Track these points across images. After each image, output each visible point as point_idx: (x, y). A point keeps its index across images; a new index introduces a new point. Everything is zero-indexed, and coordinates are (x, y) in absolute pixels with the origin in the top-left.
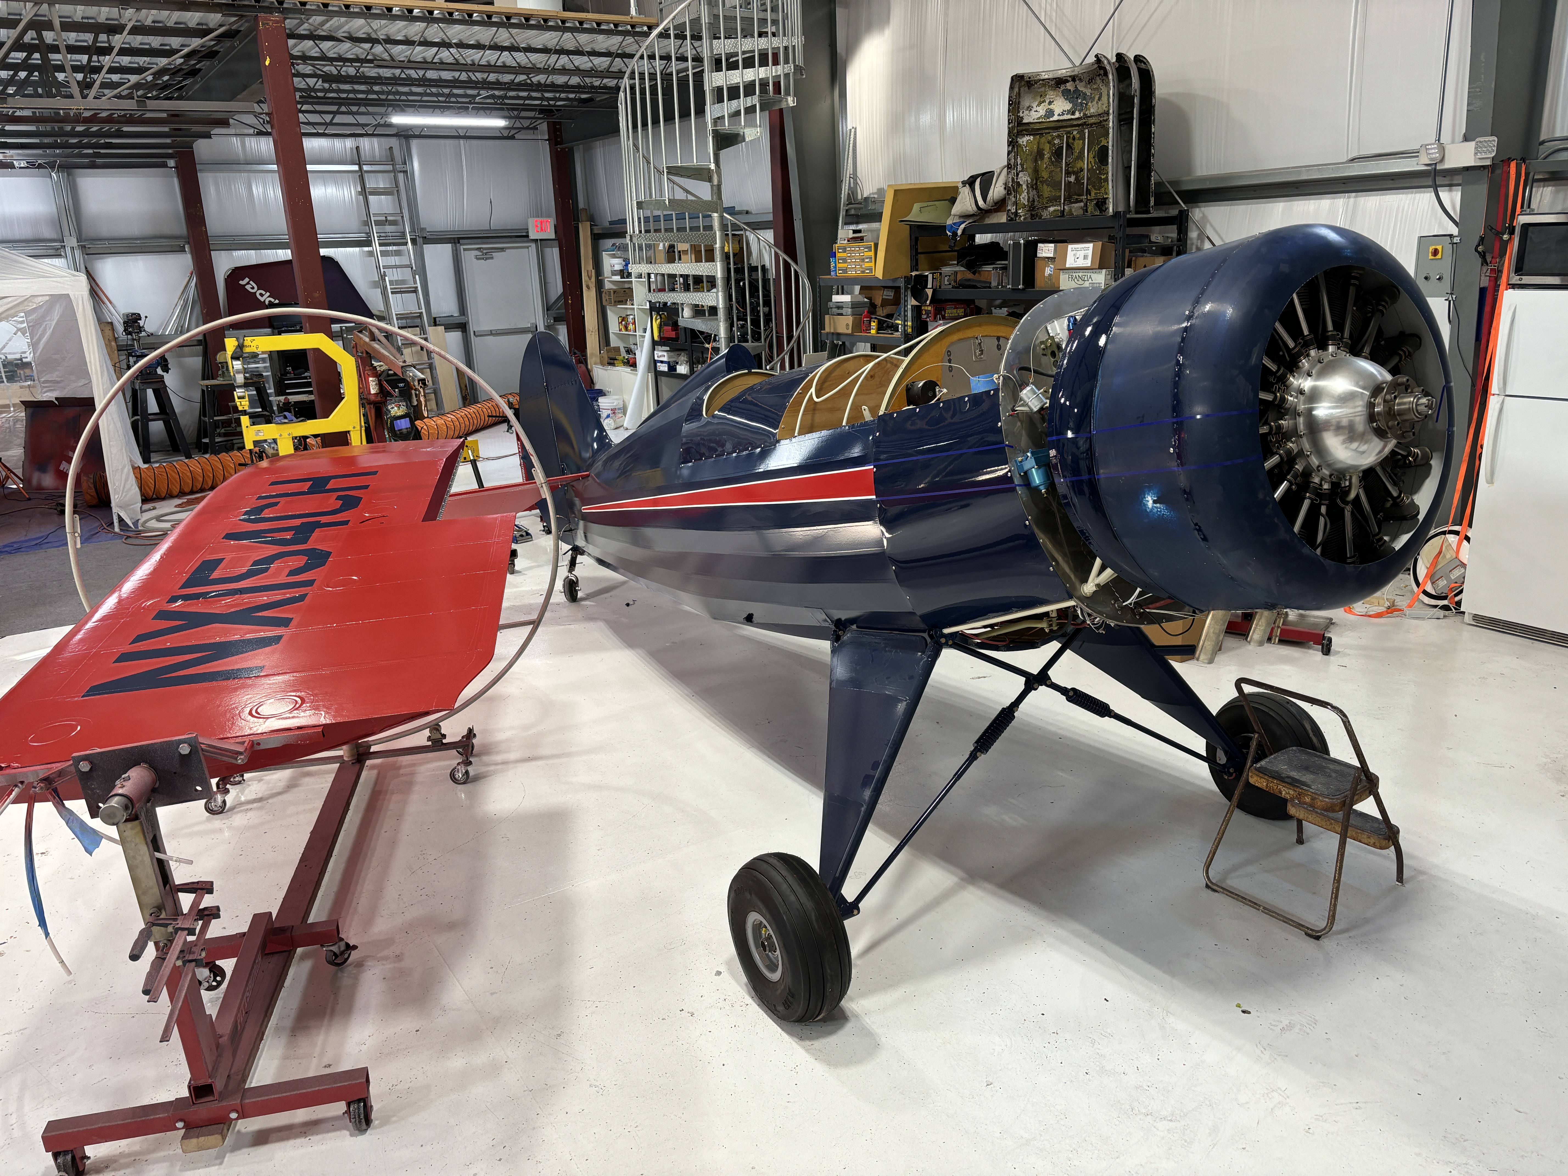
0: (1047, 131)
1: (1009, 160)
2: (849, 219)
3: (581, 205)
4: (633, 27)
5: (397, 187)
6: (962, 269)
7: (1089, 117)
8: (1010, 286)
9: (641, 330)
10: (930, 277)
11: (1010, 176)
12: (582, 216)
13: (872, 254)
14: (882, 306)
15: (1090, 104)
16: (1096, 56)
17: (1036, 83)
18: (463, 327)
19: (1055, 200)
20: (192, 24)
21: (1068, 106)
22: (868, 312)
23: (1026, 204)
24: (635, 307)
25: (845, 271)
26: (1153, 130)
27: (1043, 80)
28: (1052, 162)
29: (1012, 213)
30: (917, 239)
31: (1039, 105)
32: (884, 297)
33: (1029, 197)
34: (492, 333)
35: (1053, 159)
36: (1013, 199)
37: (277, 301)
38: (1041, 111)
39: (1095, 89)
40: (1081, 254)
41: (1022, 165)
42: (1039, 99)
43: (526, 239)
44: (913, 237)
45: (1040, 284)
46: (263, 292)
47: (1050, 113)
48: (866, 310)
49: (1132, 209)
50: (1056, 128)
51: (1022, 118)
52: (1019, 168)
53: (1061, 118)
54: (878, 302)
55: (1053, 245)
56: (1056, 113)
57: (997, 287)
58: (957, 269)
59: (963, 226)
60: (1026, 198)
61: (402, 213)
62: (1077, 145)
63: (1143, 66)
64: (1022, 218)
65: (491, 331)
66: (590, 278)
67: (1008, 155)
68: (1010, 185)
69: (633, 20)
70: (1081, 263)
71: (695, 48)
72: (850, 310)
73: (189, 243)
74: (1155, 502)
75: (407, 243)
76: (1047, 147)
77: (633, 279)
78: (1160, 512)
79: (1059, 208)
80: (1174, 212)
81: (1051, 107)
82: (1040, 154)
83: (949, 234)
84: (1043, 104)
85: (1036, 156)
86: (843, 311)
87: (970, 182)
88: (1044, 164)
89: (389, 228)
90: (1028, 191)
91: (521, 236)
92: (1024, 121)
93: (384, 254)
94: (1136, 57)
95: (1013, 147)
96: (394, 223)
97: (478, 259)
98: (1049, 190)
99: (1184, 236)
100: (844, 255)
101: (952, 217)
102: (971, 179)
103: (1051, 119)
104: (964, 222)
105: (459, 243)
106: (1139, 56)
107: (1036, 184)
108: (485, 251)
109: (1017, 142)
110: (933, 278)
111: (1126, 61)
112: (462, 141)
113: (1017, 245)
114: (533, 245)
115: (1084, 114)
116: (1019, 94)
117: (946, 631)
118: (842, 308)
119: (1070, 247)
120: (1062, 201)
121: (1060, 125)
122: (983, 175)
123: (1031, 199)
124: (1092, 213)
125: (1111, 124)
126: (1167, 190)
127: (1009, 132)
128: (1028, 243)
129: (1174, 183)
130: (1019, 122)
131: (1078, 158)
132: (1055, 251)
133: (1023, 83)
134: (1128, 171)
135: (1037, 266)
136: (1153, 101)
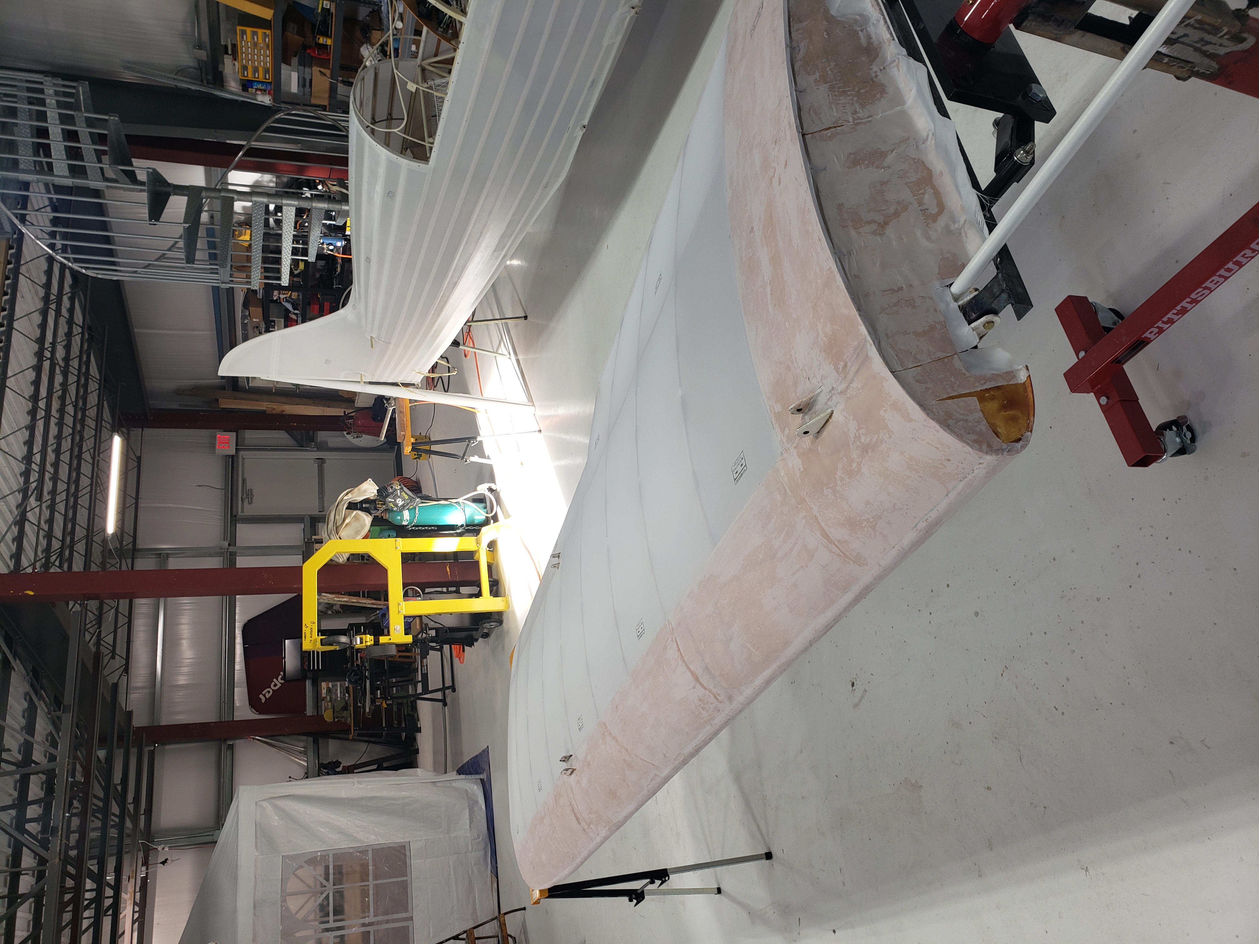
13: (249, 30)
22: (309, 50)
25: (266, 71)
32: (295, 33)
43: (235, 458)
46: (273, 683)
48: (307, 53)
54: (300, 39)
72: (306, 72)
91: (232, 461)
97: (252, 501)
108: (245, 496)
112: (141, 505)
114: (241, 453)
118: (304, 79)
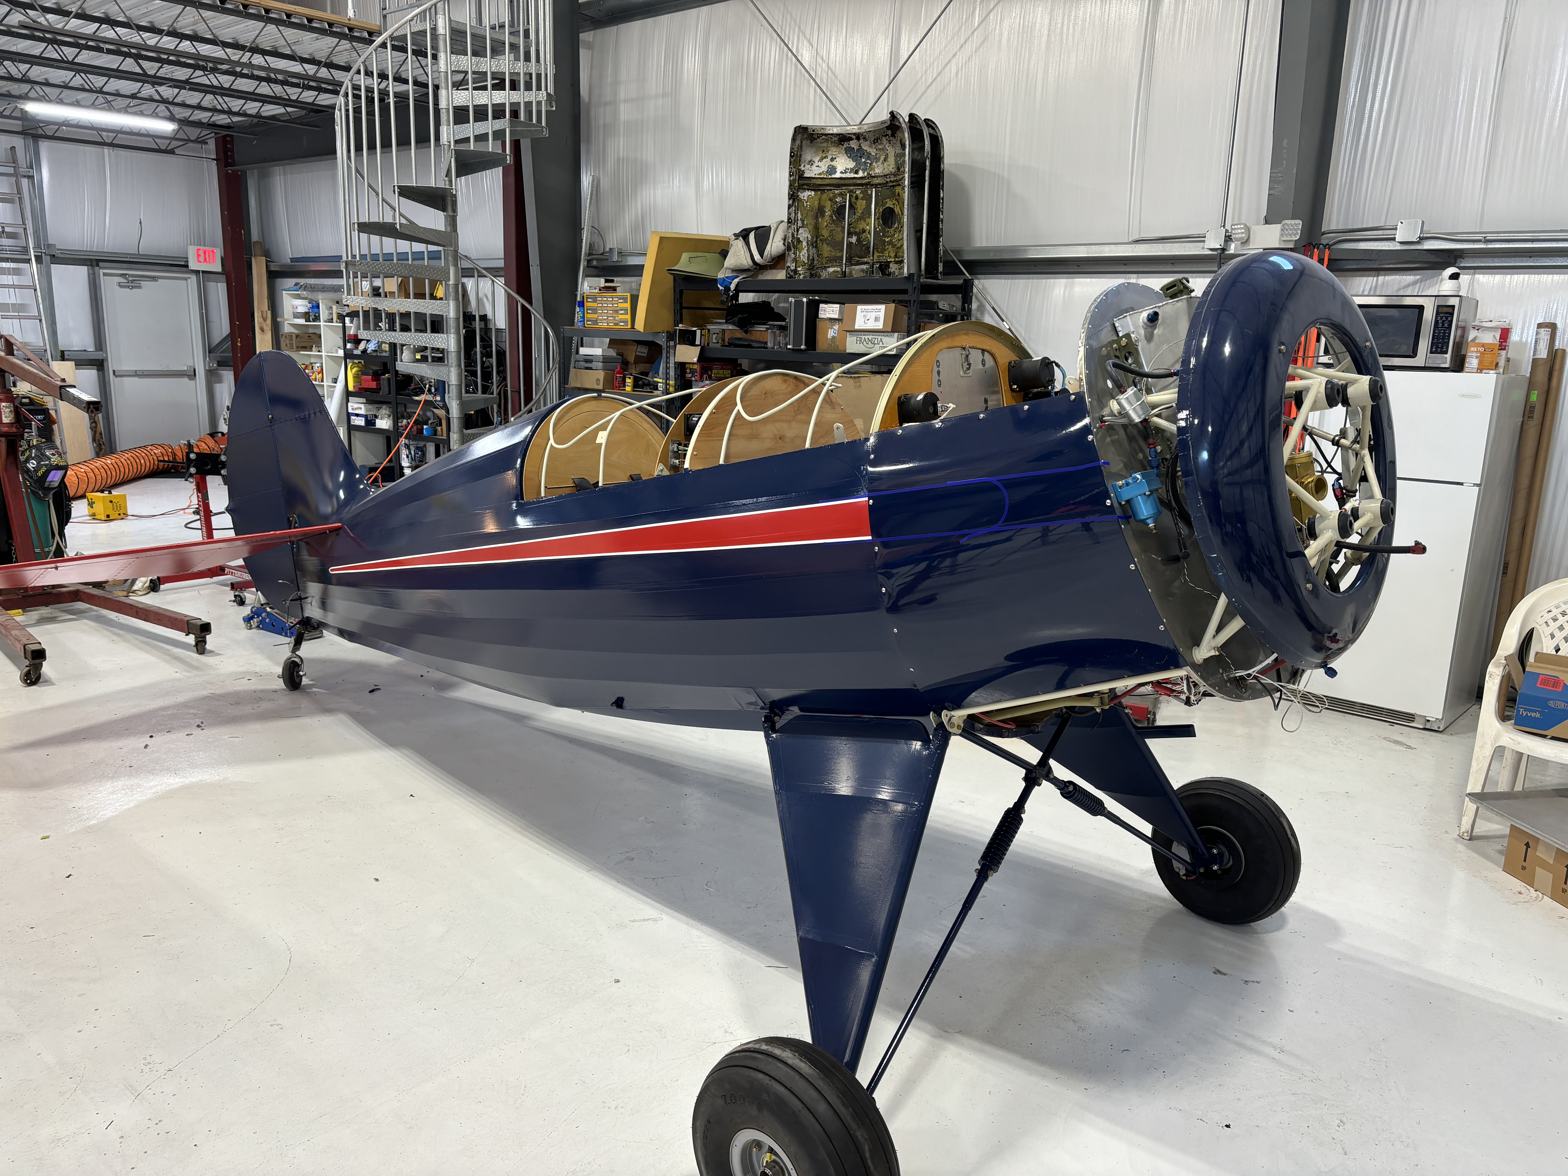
0: (828, 188)
1: (789, 214)
3: (255, 236)
4: (351, 30)
5: (19, 193)
6: (730, 327)
7: (874, 177)
8: (791, 346)
9: (330, 380)
10: (698, 332)
11: (790, 231)
12: (256, 250)
13: (628, 305)
14: (636, 362)
15: (874, 164)
16: (892, 113)
17: (819, 137)
18: (100, 365)
19: (837, 260)
21: (851, 164)
22: (621, 368)
23: (806, 262)
24: (323, 354)
25: (595, 322)
26: (942, 195)
27: (826, 135)
28: (833, 221)
29: (792, 271)
30: (681, 292)
31: (821, 160)
32: (637, 353)
33: (809, 255)
34: (137, 374)
35: (834, 218)
36: (793, 256)
38: (823, 167)
39: (880, 149)
40: (872, 315)
41: (803, 221)
42: (821, 154)
43: (184, 269)
44: (677, 290)
45: (822, 345)
47: (832, 170)
48: (619, 365)
49: (923, 273)
50: (838, 186)
51: (804, 172)
52: (800, 224)
53: (844, 176)
54: (631, 359)
55: (838, 306)
56: (838, 171)
57: (774, 347)
58: (725, 327)
59: (736, 280)
60: (806, 255)
61: (24, 224)
62: (861, 205)
63: (932, 131)
64: (801, 277)
65: (136, 371)
66: (265, 320)
67: (789, 209)
68: (790, 241)
69: (351, 23)
70: (871, 325)
71: (423, 67)
72: (601, 364)
75: (30, 259)
76: (828, 205)
77: (322, 323)
79: (839, 269)
80: (959, 282)
81: (834, 163)
82: (821, 211)
83: (721, 288)
84: (824, 160)
85: (817, 213)
86: (593, 365)
87: (744, 234)
88: (824, 222)
90: (808, 248)
91: (180, 265)
92: (805, 175)
94: (925, 120)
95: (794, 201)
97: (121, 286)
98: (829, 249)
99: (968, 306)
100: (595, 305)
101: (723, 270)
102: (745, 232)
103: (833, 176)
104: (737, 277)
106: (928, 120)
107: (816, 242)
108: (131, 279)
109: (798, 196)
110: (701, 335)
111: (918, 123)
112: (106, 150)
114: (194, 278)
115: (868, 174)
116: (801, 147)
118: (591, 361)
119: (860, 307)
120: (844, 262)
121: (842, 183)
122: (757, 229)
123: (811, 258)
124: (878, 275)
125: (906, 183)
126: (950, 259)
127: (791, 186)
128: (810, 303)
129: (958, 252)
130: (801, 176)
131: (860, 219)
132: (841, 312)
133: (805, 136)
134: (919, 234)
135: (820, 326)
136: (942, 166)
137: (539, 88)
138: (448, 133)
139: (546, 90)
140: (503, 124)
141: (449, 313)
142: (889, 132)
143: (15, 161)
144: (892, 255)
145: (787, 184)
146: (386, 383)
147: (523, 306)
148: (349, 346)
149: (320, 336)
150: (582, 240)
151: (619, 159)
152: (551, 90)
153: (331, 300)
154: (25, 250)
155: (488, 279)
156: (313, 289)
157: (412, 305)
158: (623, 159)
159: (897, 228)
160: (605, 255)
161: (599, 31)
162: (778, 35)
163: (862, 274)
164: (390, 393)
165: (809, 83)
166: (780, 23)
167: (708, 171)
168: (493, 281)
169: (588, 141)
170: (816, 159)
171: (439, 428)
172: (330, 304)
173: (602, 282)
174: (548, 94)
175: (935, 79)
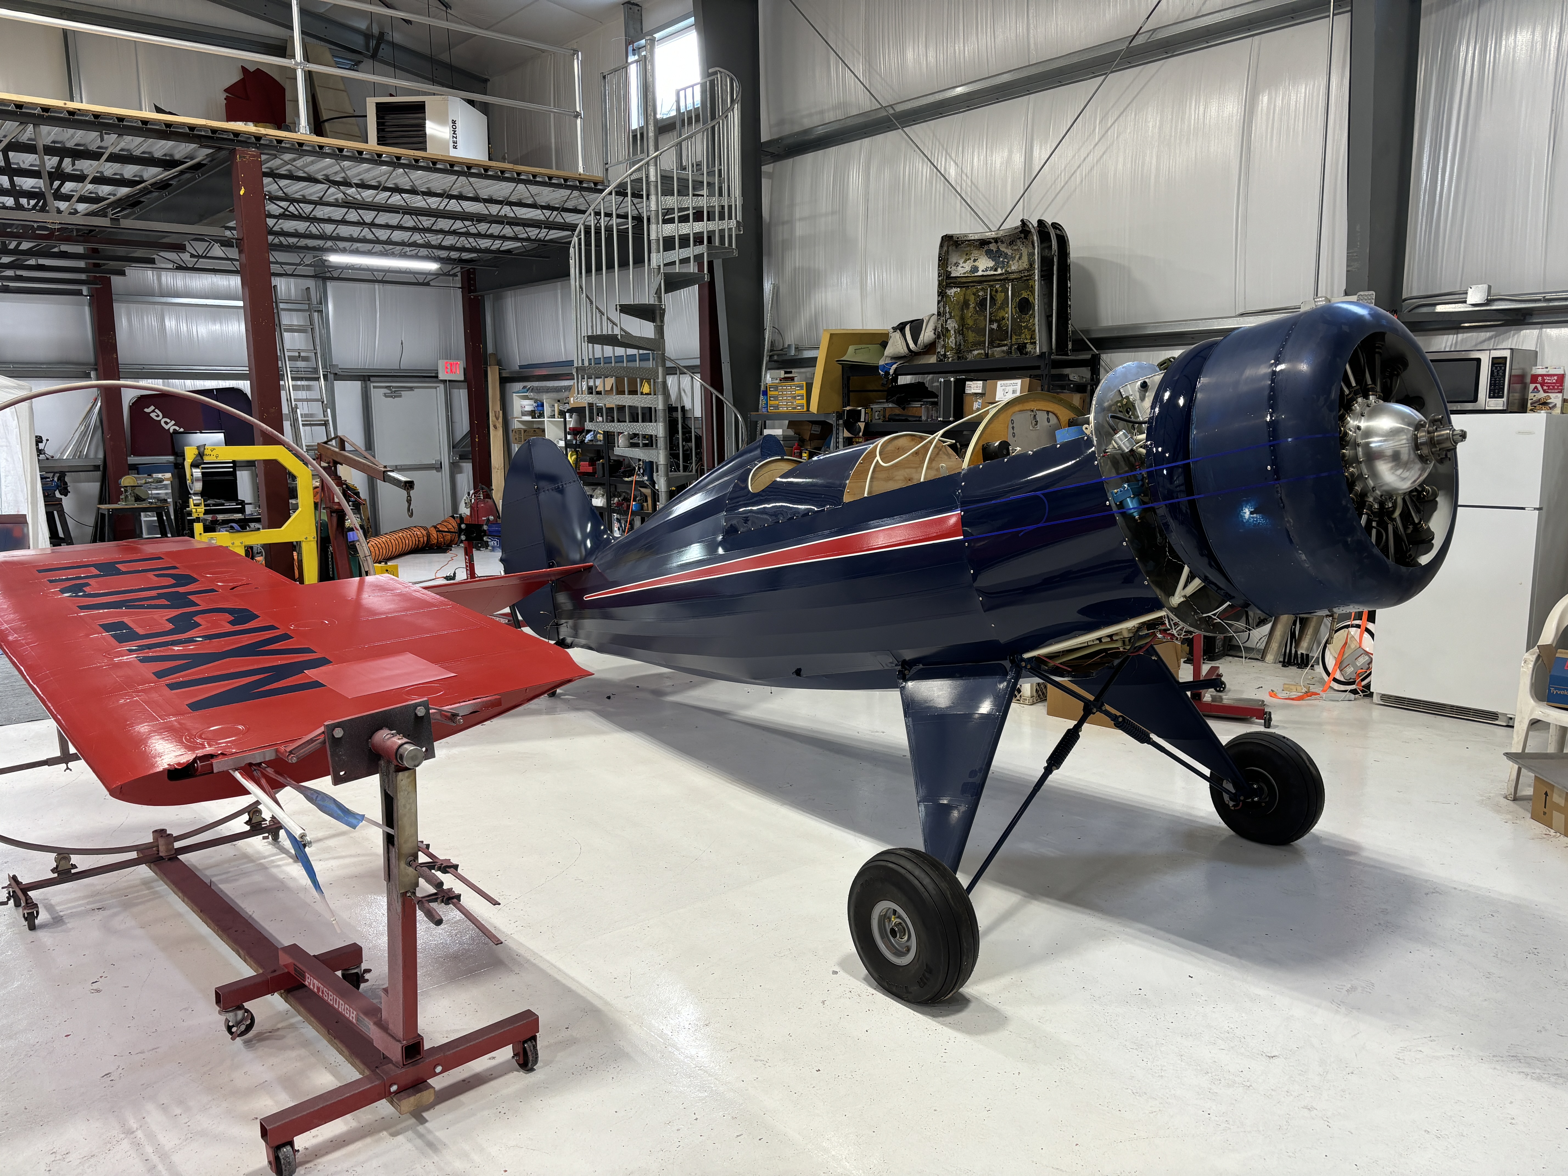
0: (971, 284)
1: (939, 308)
2: (773, 364)
3: (490, 349)
4: (581, 182)
5: (312, 324)
6: (891, 405)
7: (1010, 273)
8: (941, 419)
10: (863, 411)
11: (940, 322)
12: (491, 360)
13: (804, 392)
14: (810, 440)
15: (1010, 262)
16: (1022, 221)
17: (962, 243)
19: (980, 344)
20: (158, 154)
21: (991, 264)
22: (799, 444)
23: (954, 347)
25: (777, 407)
26: (1069, 285)
27: (969, 241)
28: (977, 312)
29: (942, 355)
30: (849, 378)
31: (965, 262)
32: (812, 432)
33: (956, 341)
34: (396, 468)
35: (977, 309)
36: (942, 343)
37: (182, 430)
38: (967, 267)
39: (1015, 250)
40: (1010, 389)
41: (950, 313)
42: (965, 257)
43: (435, 379)
44: (845, 376)
46: (168, 421)
47: (975, 269)
48: (796, 443)
49: (1054, 351)
50: (980, 282)
51: (950, 273)
52: (948, 316)
53: (985, 273)
54: (806, 437)
55: (981, 382)
56: (980, 269)
57: (927, 420)
58: (886, 405)
59: (895, 366)
60: (954, 342)
61: (315, 349)
62: (1000, 297)
63: (1058, 232)
64: (950, 360)
65: (396, 466)
66: (497, 419)
67: (938, 304)
68: (940, 330)
69: (581, 177)
71: (634, 205)
73: (96, 370)
74: (1251, 513)
75: (320, 377)
76: (972, 298)
77: (546, 419)
78: (1256, 521)
79: (983, 352)
80: (1087, 356)
81: (976, 264)
82: (966, 304)
83: (882, 373)
84: (968, 262)
85: (963, 306)
87: (901, 327)
88: (969, 313)
89: (301, 364)
90: (956, 336)
92: (952, 275)
93: (296, 388)
94: (1052, 224)
95: (943, 297)
96: (306, 359)
98: (974, 335)
99: (1096, 377)
100: (776, 393)
101: (884, 358)
102: (901, 326)
103: (976, 274)
104: (895, 363)
105: (369, 380)
106: (1055, 223)
107: (962, 330)
108: (394, 390)
109: (946, 293)
110: (865, 413)
111: (1046, 227)
112: (377, 286)
113: (947, 382)
114: (442, 386)
115: (1006, 271)
116: (947, 252)
117: (1026, 656)
119: (1000, 383)
120: (987, 345)
121: (984, 280)
122: (912, 322)
123: (958, 343)
124: (1015, 355)
125: (1036, 278)
126: (1080, 337)
127: (939, 284)
128: (956, 381)
129: (1086, 332)
130: (948, 275)
131: (1000, 308)
132: (984, 387)
133: (951, 243)
134: (1050, 319)
135: (967, 400)
136: (1069, 261)
137: (730, 218)
138: (657, 259)
139: (736, 219)
140: (702, 249)
141: (658, 405)
142: (1022, 235)
143: (309, 299)
144: (1029, 337)
145: (936, 283)
146: (600, 467)
147: (717, 397)
148: (569, 437)
149: (544, 431)
150: (765, 339)
151: (795, 269)
152: (739, 218)
153: (554, 400)
154: (316, 370)
155: (688, 375)
156: (538, 390)
157: (627, 400)
158: (799, 268)
159: (1032, 314)
160: (785, 350)
161: (778, 164)
162: (928, 159)
163: (1003, 355)
164: (604, 476)
165: (956, 196)
166: (930, 148)
167: (871, 274)
168: (692, 377)
169: (770, 254)
170: (961, 262)
171: (645, 504)
172: (553, 403)
173: (782, 373)
174: (737, 222)
175: (1063, 187)
